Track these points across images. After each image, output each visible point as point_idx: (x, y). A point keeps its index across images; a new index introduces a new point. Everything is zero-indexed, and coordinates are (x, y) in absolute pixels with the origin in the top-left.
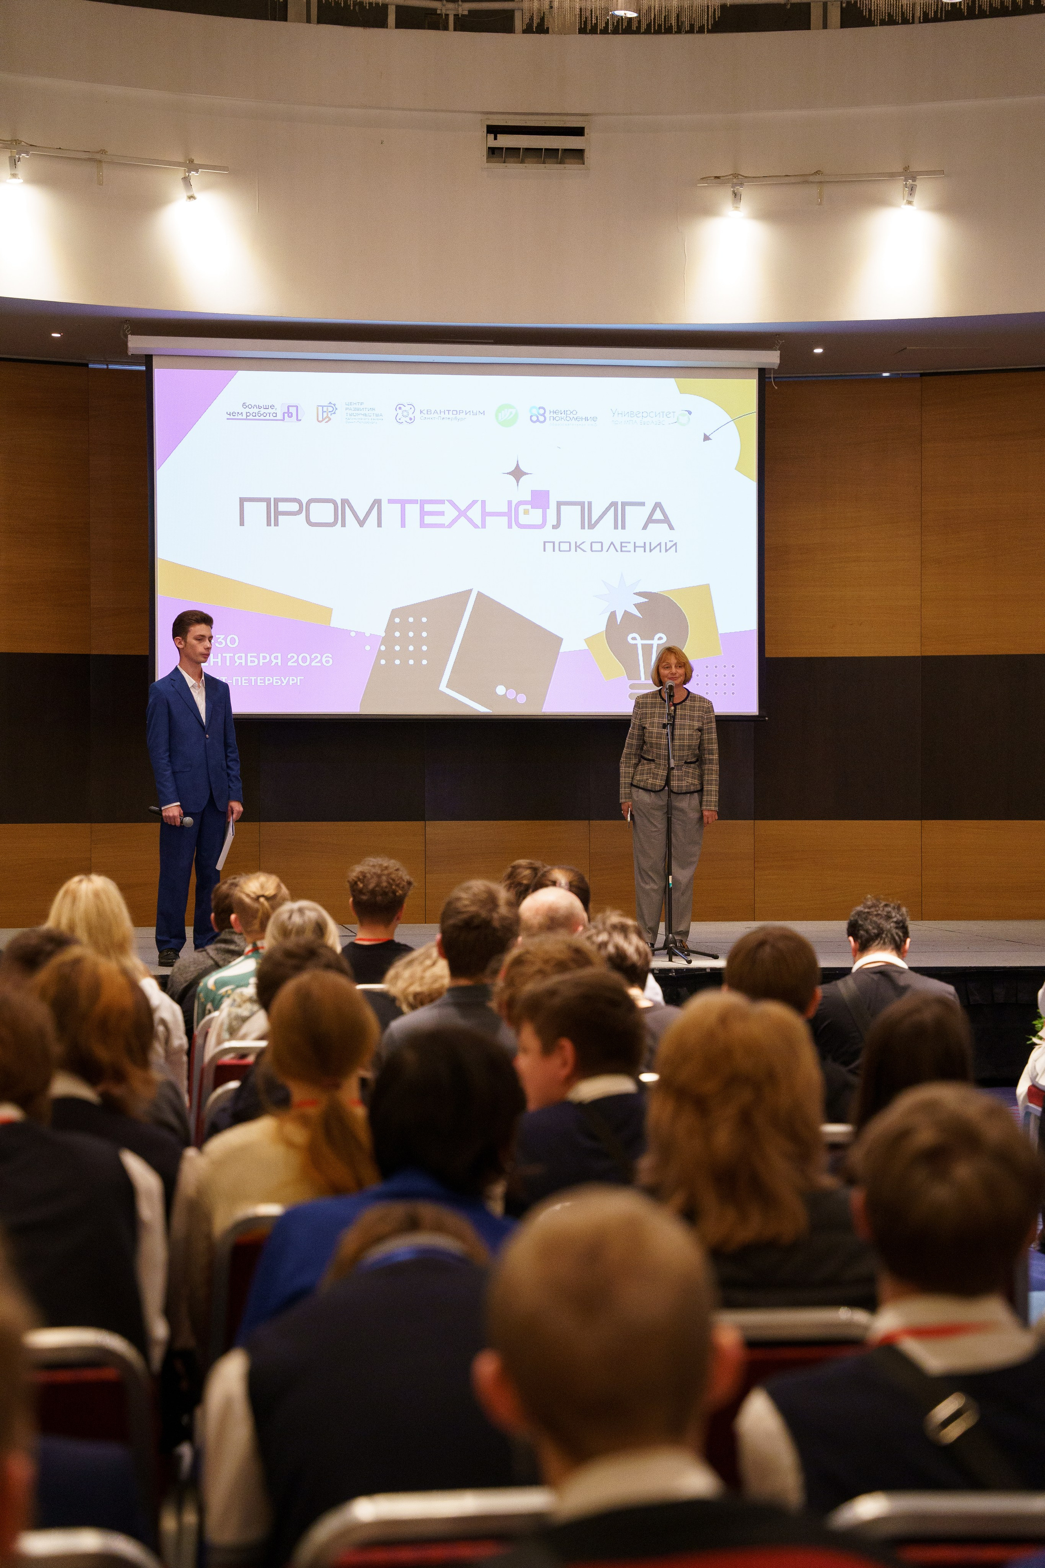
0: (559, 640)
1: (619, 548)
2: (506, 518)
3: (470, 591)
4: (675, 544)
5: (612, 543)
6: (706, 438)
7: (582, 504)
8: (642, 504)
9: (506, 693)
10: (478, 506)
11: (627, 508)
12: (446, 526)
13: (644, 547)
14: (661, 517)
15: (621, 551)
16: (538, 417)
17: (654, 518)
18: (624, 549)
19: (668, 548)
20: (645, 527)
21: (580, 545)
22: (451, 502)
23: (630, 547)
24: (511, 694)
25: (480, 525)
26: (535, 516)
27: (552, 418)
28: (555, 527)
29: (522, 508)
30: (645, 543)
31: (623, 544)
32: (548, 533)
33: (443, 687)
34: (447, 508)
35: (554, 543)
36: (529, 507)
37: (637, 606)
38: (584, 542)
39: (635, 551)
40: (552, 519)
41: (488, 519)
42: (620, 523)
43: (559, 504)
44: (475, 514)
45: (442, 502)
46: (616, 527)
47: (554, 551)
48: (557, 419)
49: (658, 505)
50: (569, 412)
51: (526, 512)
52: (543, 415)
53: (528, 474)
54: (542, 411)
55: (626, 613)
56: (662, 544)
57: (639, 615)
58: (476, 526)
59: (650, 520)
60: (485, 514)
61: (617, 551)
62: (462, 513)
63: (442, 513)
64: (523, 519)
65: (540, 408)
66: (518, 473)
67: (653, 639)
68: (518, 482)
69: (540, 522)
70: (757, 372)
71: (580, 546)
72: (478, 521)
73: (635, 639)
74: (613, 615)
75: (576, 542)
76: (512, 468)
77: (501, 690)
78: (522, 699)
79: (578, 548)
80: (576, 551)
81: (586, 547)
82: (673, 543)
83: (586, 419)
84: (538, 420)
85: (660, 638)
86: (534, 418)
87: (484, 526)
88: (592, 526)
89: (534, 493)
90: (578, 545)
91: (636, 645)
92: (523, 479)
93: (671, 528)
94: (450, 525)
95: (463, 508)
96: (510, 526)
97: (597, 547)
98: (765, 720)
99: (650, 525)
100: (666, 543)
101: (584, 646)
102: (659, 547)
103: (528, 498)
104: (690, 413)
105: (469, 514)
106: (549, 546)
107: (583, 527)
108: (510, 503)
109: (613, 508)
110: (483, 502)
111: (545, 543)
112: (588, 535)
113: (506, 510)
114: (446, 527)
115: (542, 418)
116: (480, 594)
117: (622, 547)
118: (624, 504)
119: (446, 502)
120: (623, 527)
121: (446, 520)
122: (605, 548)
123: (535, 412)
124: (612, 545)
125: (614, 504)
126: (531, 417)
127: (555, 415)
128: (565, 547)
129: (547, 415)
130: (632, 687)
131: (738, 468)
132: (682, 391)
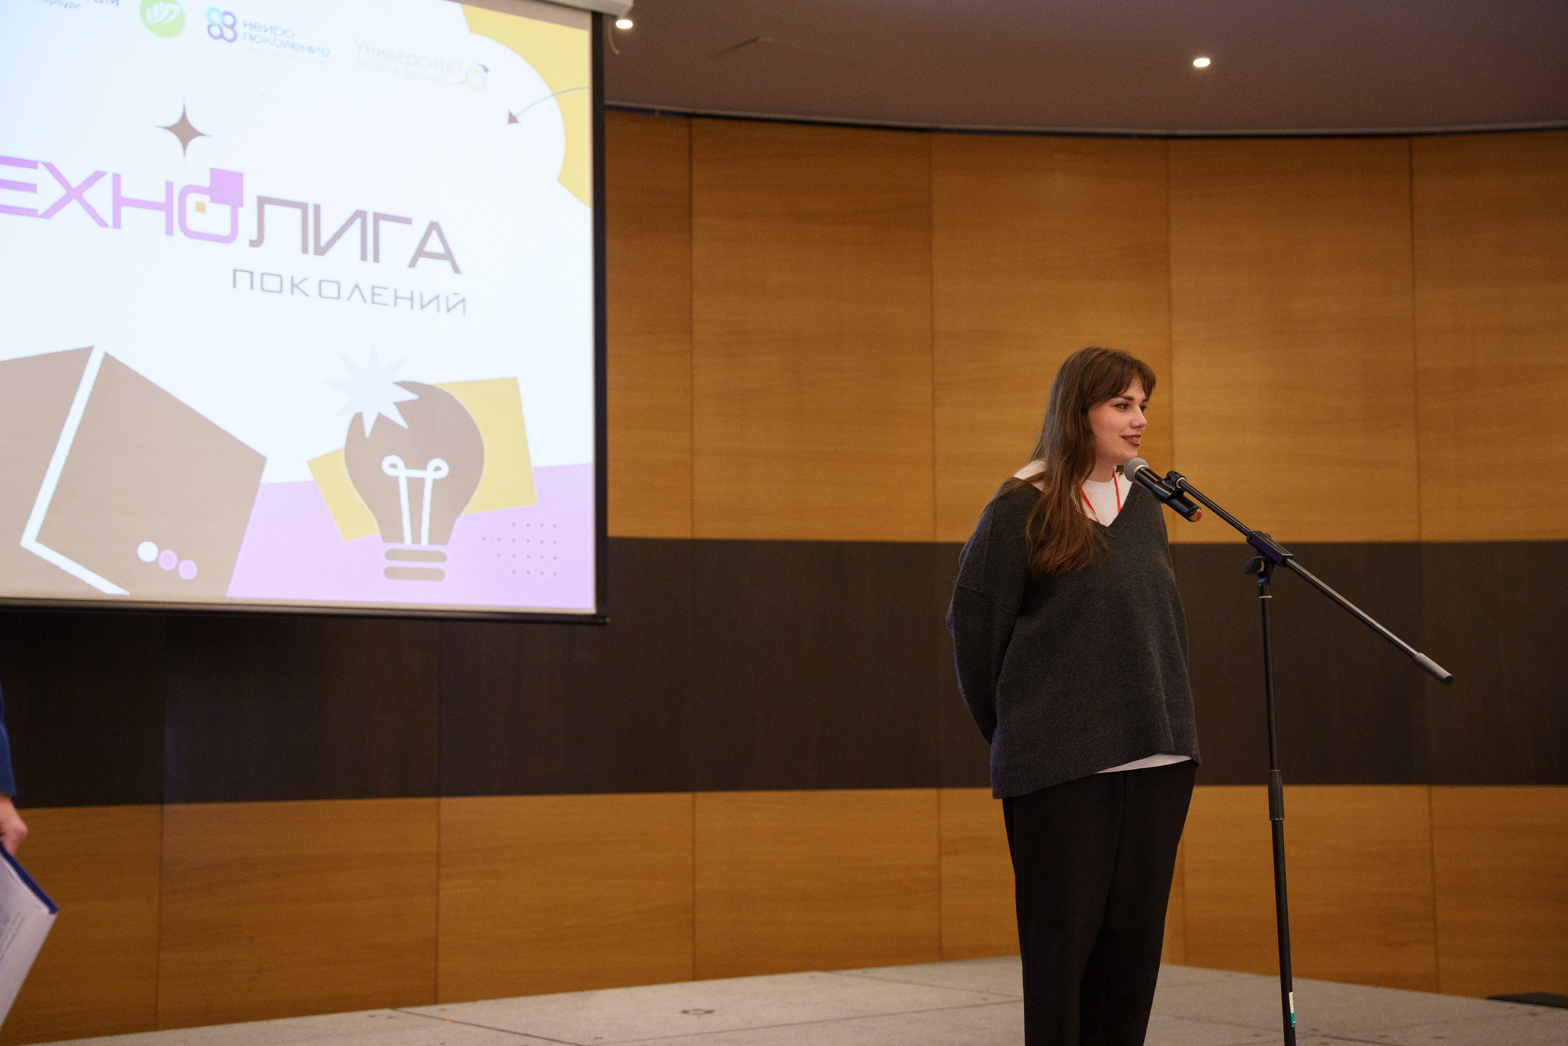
0: (259, 461)
1: (368, 297)
2: (161, 215)
3: (88, 351)
4: (463, 300)
5: (357, 286)
6: (512, 119)
7: (303, 207)
8: (408, 221)
9: (157, 559)
10: (106, 183)
11: (383, 224)
12: (40, 213)
13: (412, 299)
14: (441, 250)
15: (373, 302)
16: (221, 29)
17: (428, 248)
18: (377, 299)
19: (451, 305)
20: (412, 264)
21: (301, 282)
22: (50, 167)
23: (388, 297)
24: (169, 561)
25: (109, 220)
26: (216, 219)
27: (248, 37)
28: (256, 243)
29: (192, 199)
30: (412, 293)
31: (377, 291)
32: (239, 252)
33: (29, 541)
34: (39, 176)
35: (251, 273)
36: (205, 199)
37: (401, 406)
38: (305, 279)
39: (396, 305)
40: (248, 228)
41: (125, 211)
42: (370, 250)
43: (262, 201)
44: (100, 196)
45: (32, 164)
46: (364, 257)
47: (252, 288)
48: (258, 39)
49: (434, 226)
50: (279, 31)
51: (201, 208)
52: (232, 27)
53: (202, 135)
54: (229, 20)
55: (381, 419)
56: (440, 298)
57: (402, 423)
58: (101, 223)
59: (420, 252)
60: (119, 202)
61: (365, 301)
62: (74, 194)
63: (31, 188)
64: (195, 222)
65: (226, 13)
66: (184, 131)
67: (424, 468)
68: (185, 147)
69: (226, 231)
70: (587, 20)
71: (301, 286)
72: (106, 212)
73: (394, 466)
74: (358, 419)
75: (292, 278)
76: (174, 119)
77: (147, 551)
78: (188, 570)
79: (295, 289)
80: (292, 293)
81: (311, 287)
82: (458, 298)
83: (311, 50)
84: (221, 36)
85: (438, 469)
86: (216, 31)
87: (117, 224)
88: (321, 251)
89: (215, 173)
90: (296, 282)
91: (396, 478)
92: (194, 143)
93: (456, 270)
94: (49, 214)
95: (75, 183)
96: (169, 231)
97: (330, 290)
98: (605, 624)
99: (422, 261)
100: (447, 297)
101: (306, 476)
102: (435, 302)
103: (206, 182)
104: (486, 70)
105: (87, 195)
106: (243, 279)
107: (305, 250)
108: (169, 186)
109: (358, 222)
110: (117, 179)
111: (235, 271)
112: (312, 266)
113: (161, 198)
114: (38, 217)
115: (229, 34)
116: (108, 361)
117: (373, 294)
118: (378, 217)
119: (40, 165)
120: (376, 259)
121: (40, 201)
122: (345, 294)
123: (216, 18)
124: (357, 291)
125: (360, 214)
126: (210, 26)
127: (253, 32)
128: (272, 283)
129: (239, 28)
130: (391, 555)
131: (564, 179)
132: (474, 30)
